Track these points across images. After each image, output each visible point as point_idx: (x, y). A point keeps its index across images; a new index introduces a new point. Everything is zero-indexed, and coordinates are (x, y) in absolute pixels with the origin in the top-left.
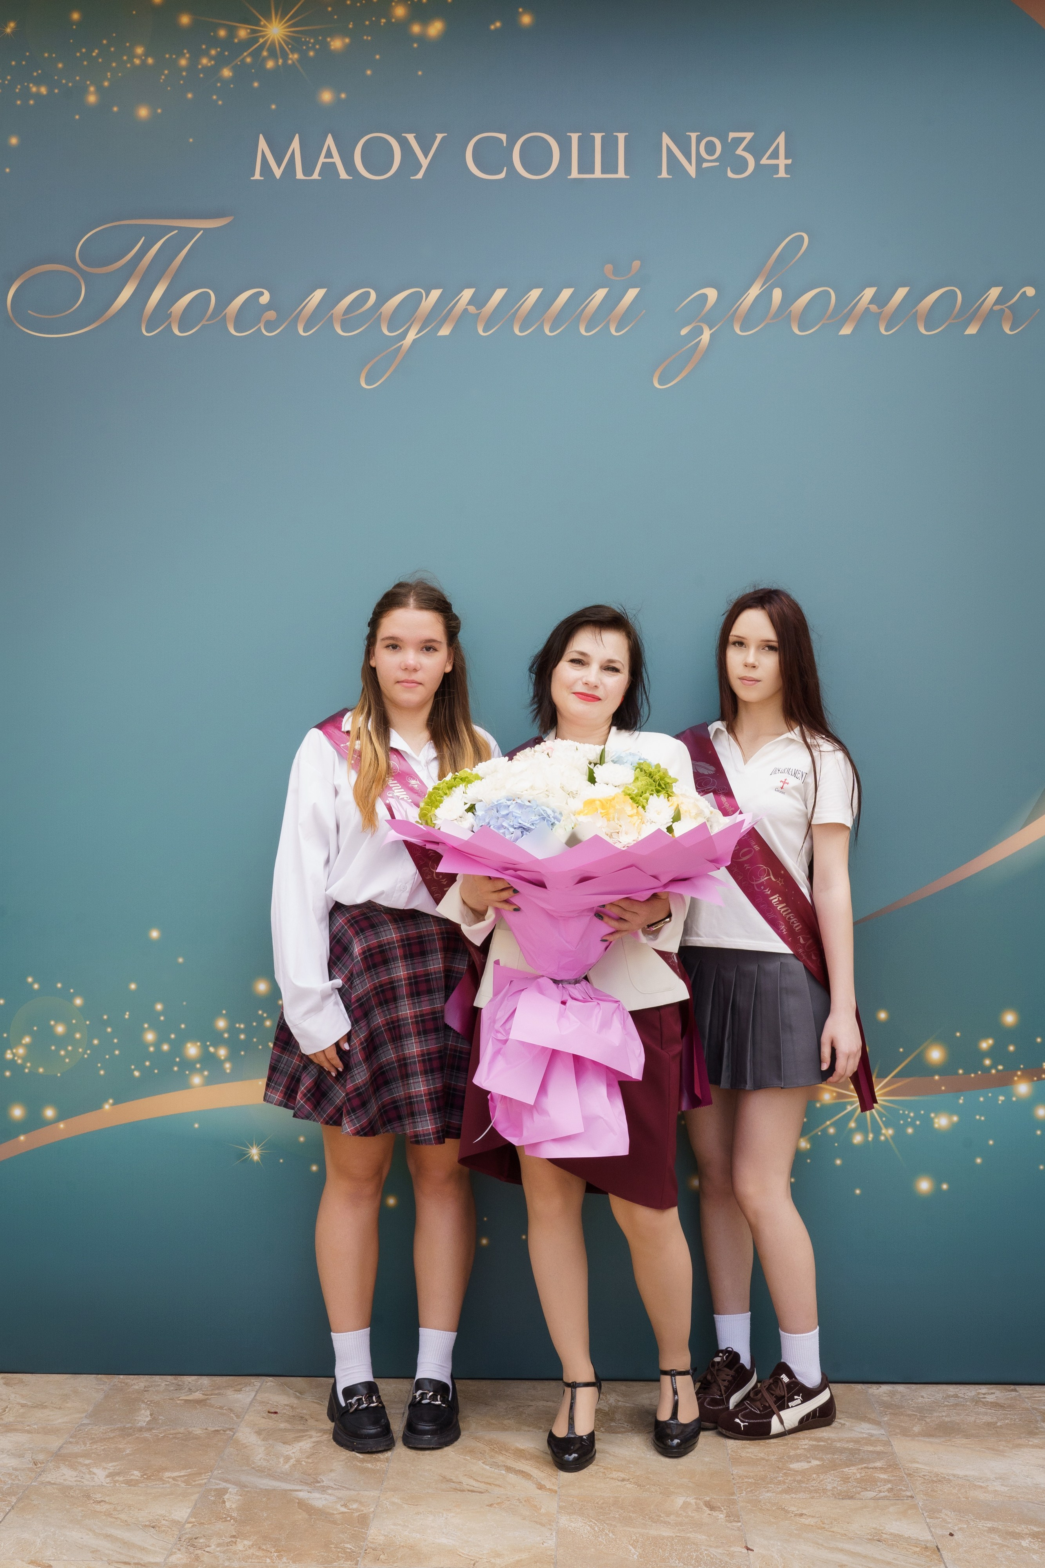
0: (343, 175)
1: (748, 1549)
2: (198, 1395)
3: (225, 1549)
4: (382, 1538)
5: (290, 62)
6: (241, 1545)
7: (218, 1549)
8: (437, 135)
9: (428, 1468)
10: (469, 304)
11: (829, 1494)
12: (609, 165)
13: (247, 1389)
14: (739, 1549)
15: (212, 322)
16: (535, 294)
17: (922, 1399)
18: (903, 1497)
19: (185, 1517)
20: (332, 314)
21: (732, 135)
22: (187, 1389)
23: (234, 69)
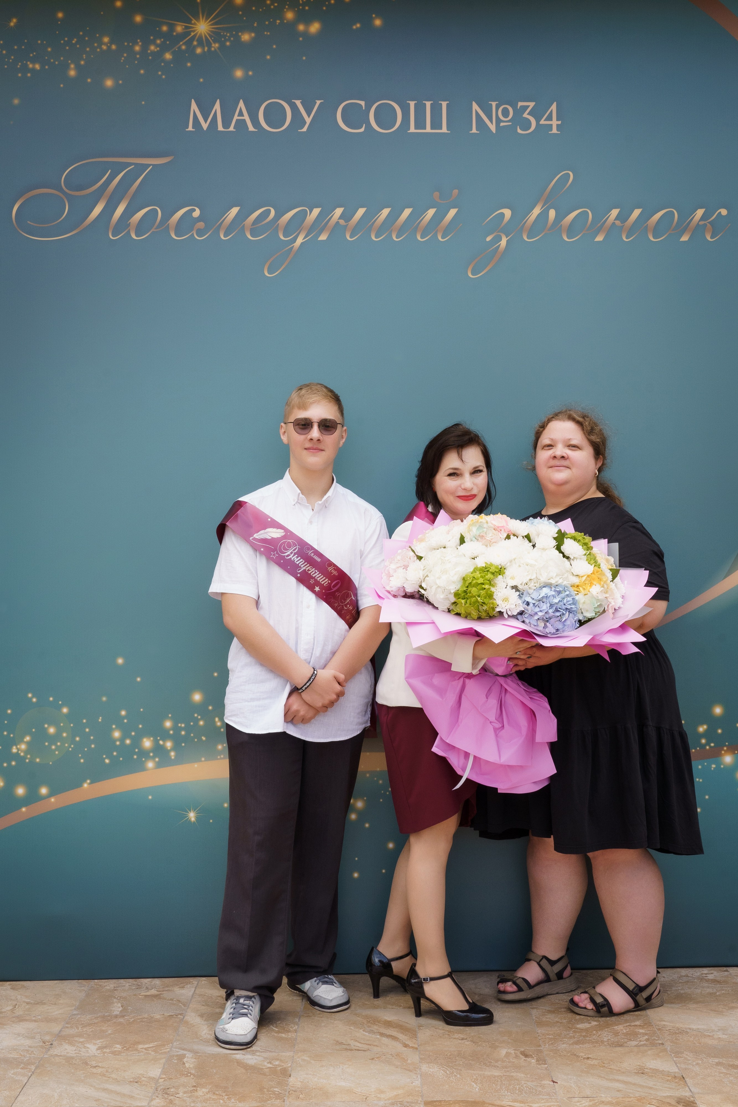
0: (251, 128)
1: (554, 1082)
2: (153, 992)
3: (190, 1095)
4: (300, 1083)
5: (213, 49)
6: (201, 1092)
7: (185, 1095)
8: (316, 101)
9: (325, 1035)
10: (340, 218)
11: (605, 1043)
12: (436, 124)
13: (189, 986)
14: (548, 1082)
15: (159, 229)
16: (386, 212)
17: (664, 978)
18: (656, 1044)
19: (158, 1075)
20: (244, 224)
21: (520, 104)
22: (145, 988)
23: (173, 53)
